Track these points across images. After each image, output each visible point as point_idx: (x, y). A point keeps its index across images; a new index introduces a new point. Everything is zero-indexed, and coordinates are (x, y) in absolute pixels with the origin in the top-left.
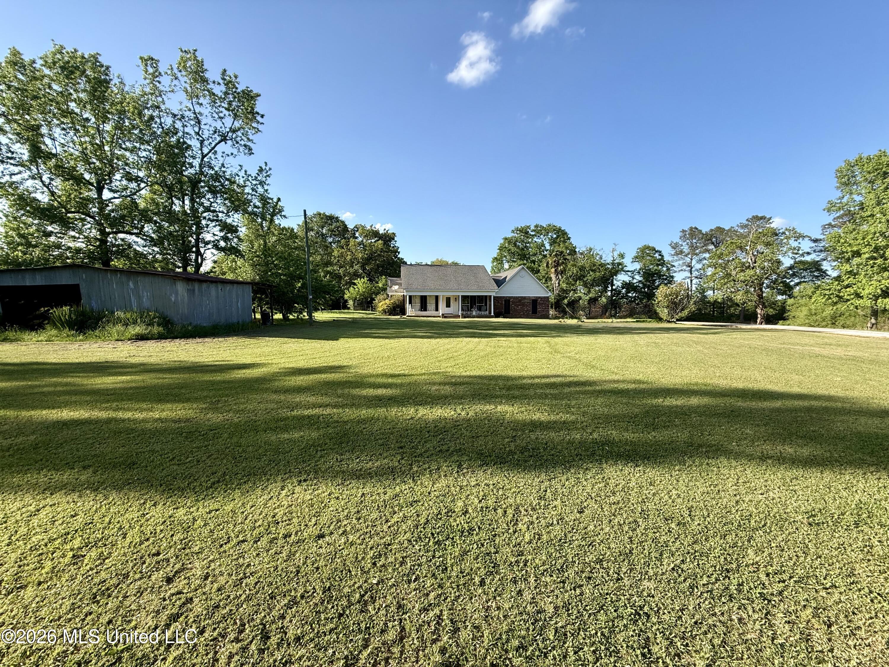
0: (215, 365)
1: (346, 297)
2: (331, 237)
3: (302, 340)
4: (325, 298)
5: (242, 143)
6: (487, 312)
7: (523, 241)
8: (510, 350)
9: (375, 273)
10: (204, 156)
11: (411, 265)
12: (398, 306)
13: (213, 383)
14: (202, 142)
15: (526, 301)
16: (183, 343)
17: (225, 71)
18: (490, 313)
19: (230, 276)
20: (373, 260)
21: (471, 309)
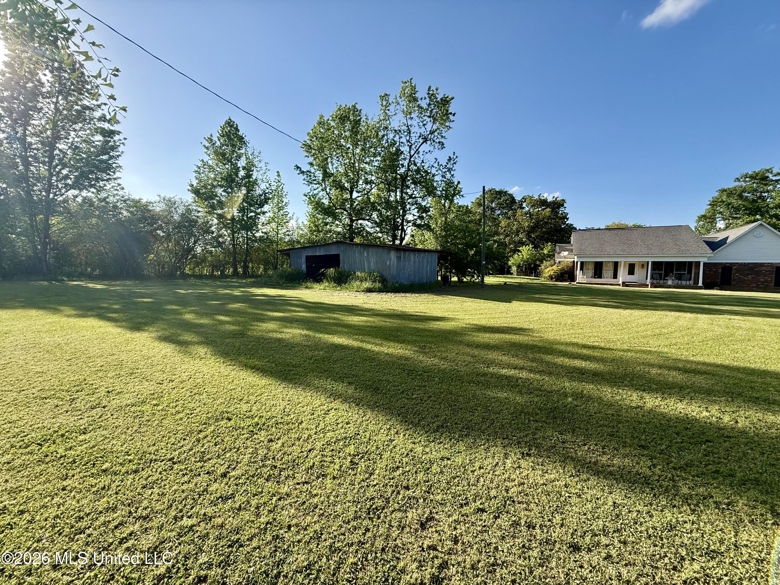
0: (417, 316)
1: (510, 263)
2: (499, 209)
3: (478, 300)
4: (494, 263)
5: (438, 141)
6: (693, 281)
7: (756, 190)
9: (541, 240)
10: (411, 157)
12: (566, 272)
13: (418, 330)
14: (410, 147)
16: (393, 296)
17: (430, 87)
19: (420, 246)
20: (539, 228)
21: (664, 277)
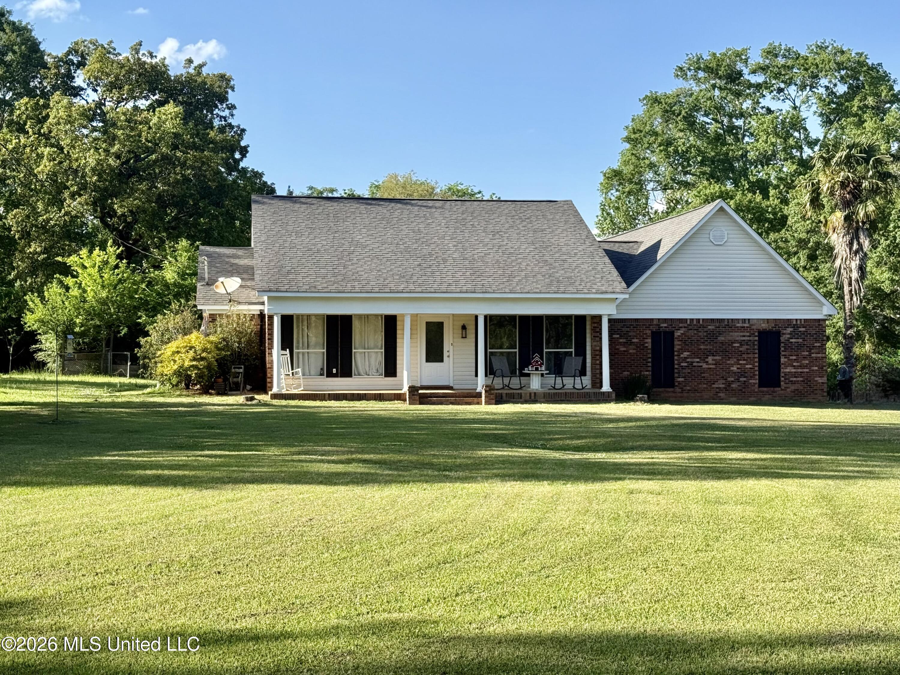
1: (30, 320)
6: (587, 380)
7: (719, 109)
8: (679, 529)
9: (151, 227)
11: (290, 197)
12: (237, 357)
15: (737, 336)
18: (597, 382)
20: (141, 180)
21: (522, 368)
